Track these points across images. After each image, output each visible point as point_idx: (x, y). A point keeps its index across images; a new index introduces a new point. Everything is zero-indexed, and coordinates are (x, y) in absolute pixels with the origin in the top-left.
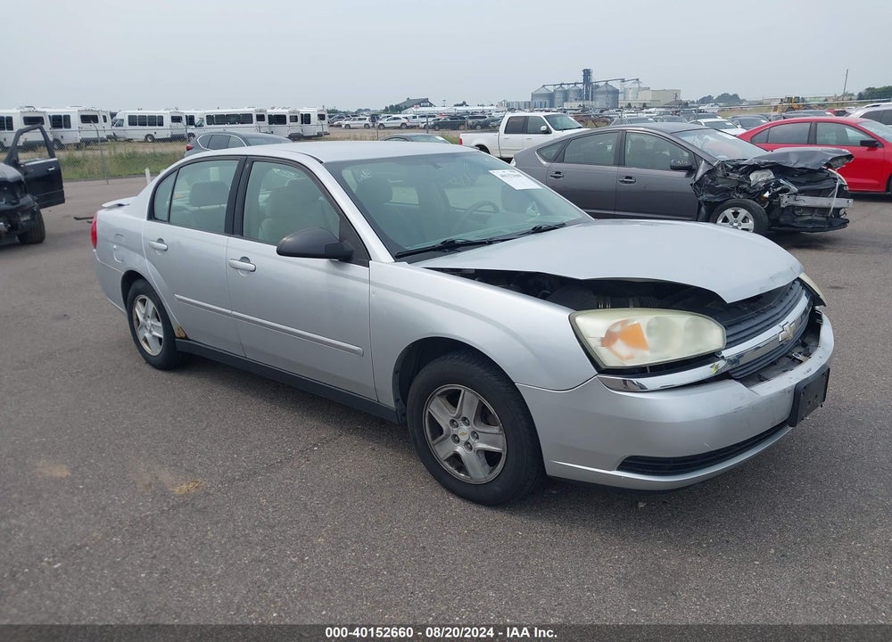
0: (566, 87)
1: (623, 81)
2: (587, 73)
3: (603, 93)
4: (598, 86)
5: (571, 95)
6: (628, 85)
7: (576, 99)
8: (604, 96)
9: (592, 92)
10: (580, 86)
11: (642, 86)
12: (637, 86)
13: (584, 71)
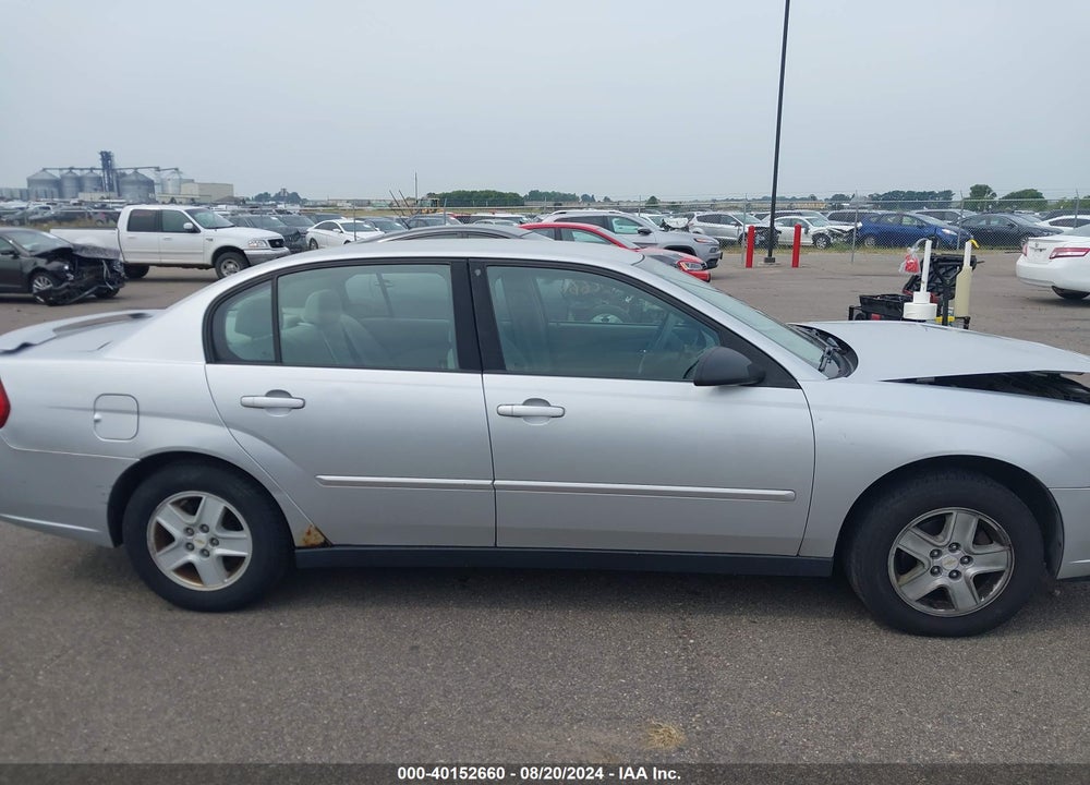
0: (78, 173)
1: (158, 169)
2: (106, 157)
3: (132, 183)
4: (124, 175)
5: (88, 184)
6: (164, 175)
7: (96, 190)
8: (136, 187)
9: (118, 182)
10: (99, 173)
11: (184, 177)
12: (176, 177)
13: (102, 153)
